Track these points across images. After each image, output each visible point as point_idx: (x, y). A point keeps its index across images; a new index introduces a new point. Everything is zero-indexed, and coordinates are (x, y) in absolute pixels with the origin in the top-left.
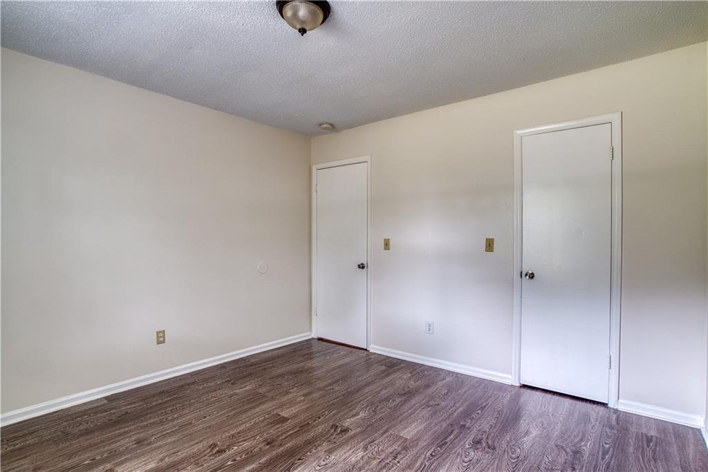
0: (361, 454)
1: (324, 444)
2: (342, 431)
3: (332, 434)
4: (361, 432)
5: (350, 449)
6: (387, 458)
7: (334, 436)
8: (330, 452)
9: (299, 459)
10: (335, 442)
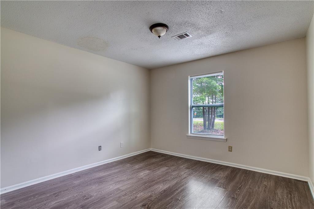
0: (139, 195)
1: (153, 199)
2: (145, 205)
3: (150, 204)
4: (136, 204)
5: (142, 197)
6: (128, 194)
7: (149, 203)
8: (151, 196)
9: (162, 194)
10: (148, 200)
